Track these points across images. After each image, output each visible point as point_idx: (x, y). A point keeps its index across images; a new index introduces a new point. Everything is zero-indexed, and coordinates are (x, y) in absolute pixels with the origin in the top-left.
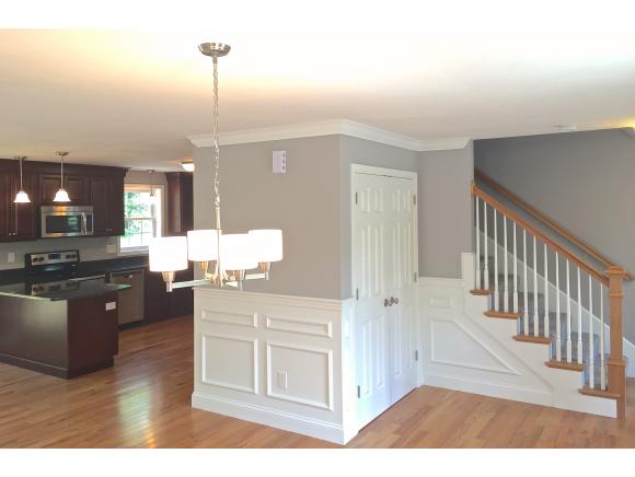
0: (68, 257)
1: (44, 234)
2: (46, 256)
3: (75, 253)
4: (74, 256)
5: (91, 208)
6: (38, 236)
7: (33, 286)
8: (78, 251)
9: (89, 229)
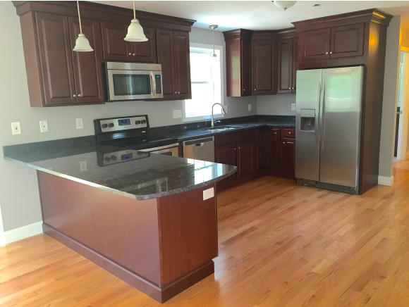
0: (137, 122)
1: (112, 96)
2: (116, 122)
3: (144, 118)
4: (143, 122)
5: (159, 66)
6: (106, 99)
7: (105, 155)
8: (146, 116)
9: (158, 91)
